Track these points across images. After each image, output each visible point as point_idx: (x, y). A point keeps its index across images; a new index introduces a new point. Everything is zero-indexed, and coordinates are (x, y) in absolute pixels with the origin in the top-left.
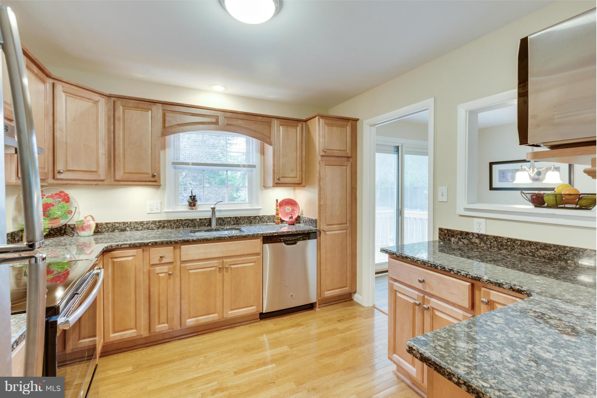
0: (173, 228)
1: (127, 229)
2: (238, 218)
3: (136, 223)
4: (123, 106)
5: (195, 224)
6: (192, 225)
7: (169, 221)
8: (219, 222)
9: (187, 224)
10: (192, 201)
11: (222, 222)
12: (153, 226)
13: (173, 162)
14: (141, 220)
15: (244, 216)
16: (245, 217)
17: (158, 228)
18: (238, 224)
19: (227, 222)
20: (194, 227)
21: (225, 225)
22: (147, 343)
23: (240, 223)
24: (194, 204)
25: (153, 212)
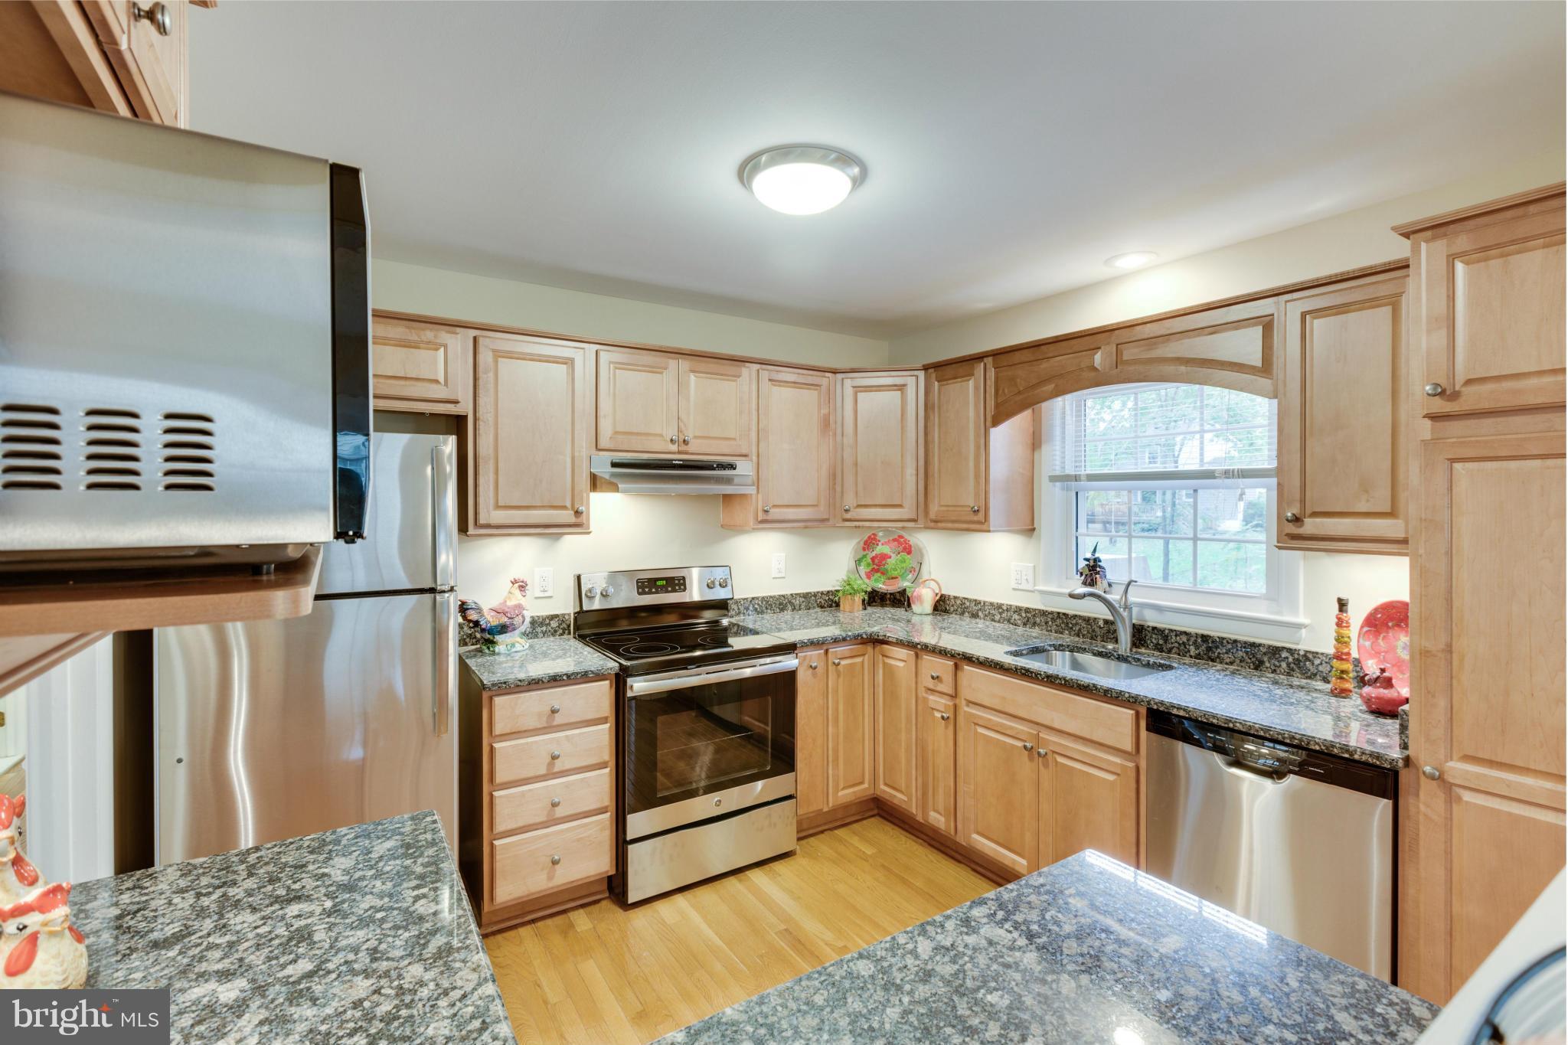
0: (1051, 631)
1: (980, 614)
2: (1213, 642)
3: (992, 604)
4: (939, 381)
5: (1093, 631)
6: (1088, 632)
7: (1044, 613)
8: (1153, 640)
9: (1077, 628)
10: (1090, 571)
11: (1161, 642)
12: (1016, 617)
13: (1050, 477)
14: (1000, 601)
15: (1234, 637)
16: (1235, 641)
17: (1025, 624)
18: (1213, 660)
19: (1176, 645)
20: (1092, 638)
21: (1170, 651)
22: (933, 839)
23: (1218, 657)
24: (1092, 580)
25: (1020, 587)
